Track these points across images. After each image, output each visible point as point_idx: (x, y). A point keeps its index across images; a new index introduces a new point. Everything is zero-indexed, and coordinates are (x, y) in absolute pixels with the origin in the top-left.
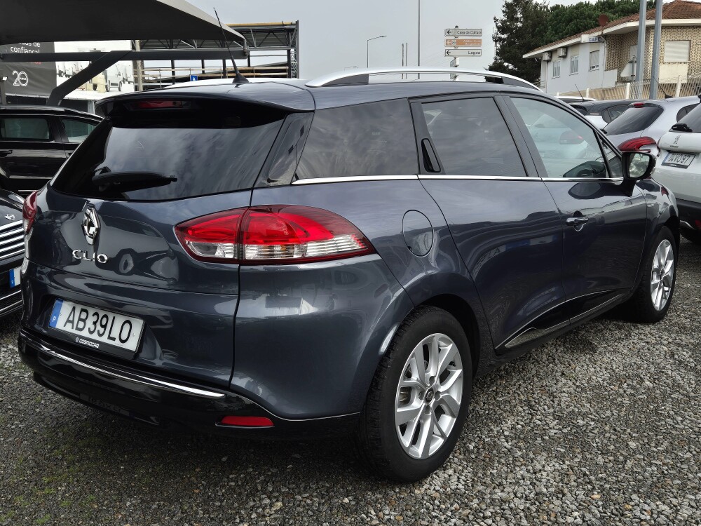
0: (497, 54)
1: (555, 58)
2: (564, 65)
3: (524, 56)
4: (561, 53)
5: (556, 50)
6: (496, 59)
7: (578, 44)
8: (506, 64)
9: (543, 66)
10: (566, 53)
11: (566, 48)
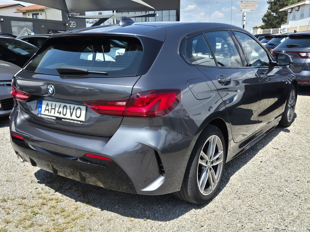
0: (269, 9)
1: (294, 11)
2: (298, 14)
3: (280, 10)
4: (297, 9)
5: (294, 7)
6: (268, 11)
7: (304, 5)
8: (272, 13)
9: (289, 14)
10: (299, 9)
11: (299, 6)
